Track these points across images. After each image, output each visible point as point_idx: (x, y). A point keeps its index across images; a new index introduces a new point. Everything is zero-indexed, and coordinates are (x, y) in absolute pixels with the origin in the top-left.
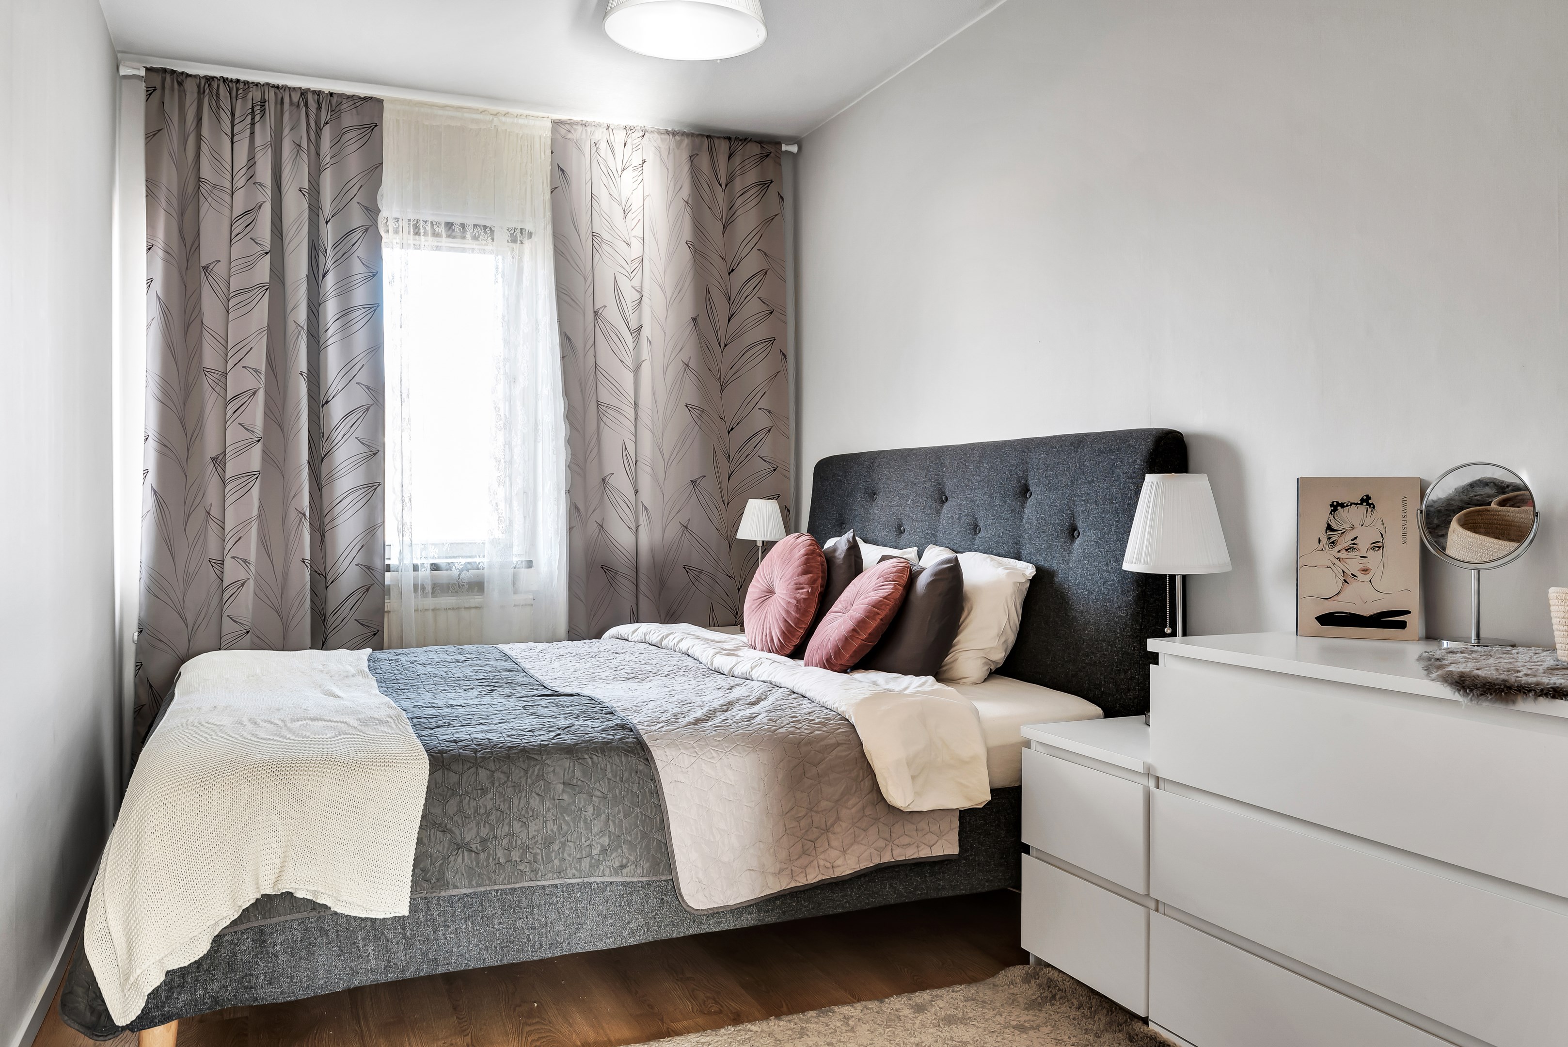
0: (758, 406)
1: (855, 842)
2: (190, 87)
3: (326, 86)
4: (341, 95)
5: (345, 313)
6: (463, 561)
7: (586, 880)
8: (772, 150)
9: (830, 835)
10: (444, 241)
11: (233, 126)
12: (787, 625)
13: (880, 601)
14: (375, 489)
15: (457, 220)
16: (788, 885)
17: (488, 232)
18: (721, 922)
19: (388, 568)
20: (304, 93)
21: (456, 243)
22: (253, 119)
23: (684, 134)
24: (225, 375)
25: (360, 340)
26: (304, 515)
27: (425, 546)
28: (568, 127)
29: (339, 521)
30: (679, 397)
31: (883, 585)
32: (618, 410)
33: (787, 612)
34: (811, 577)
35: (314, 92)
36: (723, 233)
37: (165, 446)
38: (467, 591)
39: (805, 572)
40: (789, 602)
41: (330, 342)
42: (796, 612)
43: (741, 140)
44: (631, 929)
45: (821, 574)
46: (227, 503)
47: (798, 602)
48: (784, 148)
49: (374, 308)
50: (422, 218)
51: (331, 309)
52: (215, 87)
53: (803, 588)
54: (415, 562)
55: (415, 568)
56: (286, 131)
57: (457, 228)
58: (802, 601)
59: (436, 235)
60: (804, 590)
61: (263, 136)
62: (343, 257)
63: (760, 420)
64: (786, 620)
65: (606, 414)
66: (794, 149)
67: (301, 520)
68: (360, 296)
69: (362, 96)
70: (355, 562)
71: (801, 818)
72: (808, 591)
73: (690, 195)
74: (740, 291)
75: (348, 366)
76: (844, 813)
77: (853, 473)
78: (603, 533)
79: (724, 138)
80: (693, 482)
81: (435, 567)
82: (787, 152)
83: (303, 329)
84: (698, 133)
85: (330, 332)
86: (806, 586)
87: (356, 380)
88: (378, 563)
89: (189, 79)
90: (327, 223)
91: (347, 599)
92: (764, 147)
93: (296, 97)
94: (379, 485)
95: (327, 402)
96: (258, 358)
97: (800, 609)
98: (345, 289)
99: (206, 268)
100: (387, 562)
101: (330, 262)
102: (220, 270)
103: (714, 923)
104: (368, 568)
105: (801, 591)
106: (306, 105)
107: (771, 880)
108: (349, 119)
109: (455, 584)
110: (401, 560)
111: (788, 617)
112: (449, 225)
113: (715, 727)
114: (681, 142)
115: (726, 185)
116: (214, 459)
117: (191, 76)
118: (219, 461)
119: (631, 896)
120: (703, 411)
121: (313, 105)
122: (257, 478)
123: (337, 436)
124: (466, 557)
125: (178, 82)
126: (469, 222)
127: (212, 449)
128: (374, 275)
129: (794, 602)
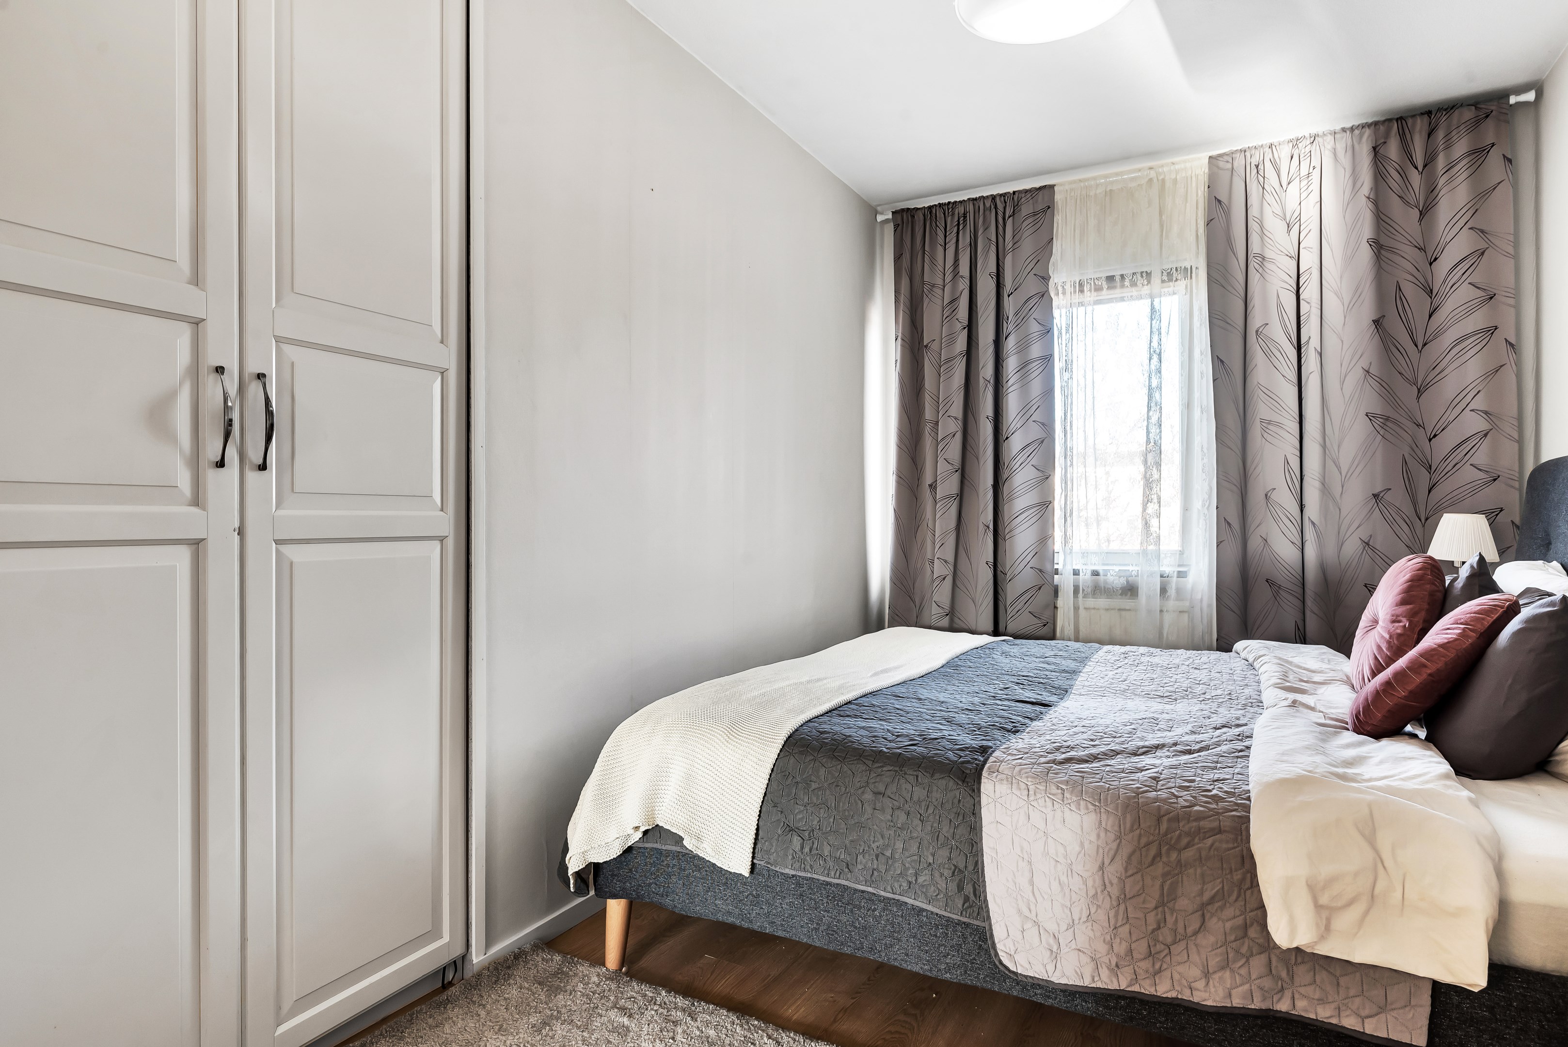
0: (1470, 407)
1: (1225, 965)
2: (919, 216)
3: (1010, 188)
4: (1020, 192)
5: (1024, 366)
6: (1117, 568)
7: (897, 897)
8: (1493, 108)
9: (1191, 946)
10: (1105, 294)
11: (945, 237)
12: (1377, 663)
13: (1434, 650)
14: (1047, 506)
15: (1117, 273)
16: (1128, 986)
17: (1144, 276)
18: (1049, 997)
19: (1056, 572)
20: (993, 198)
21: (1117, 293)
22: (958, 229)
23: (1363, 126)
24: (937, 423)
25: (1036, 387)
26: (988, 527)
27: (1085, 554)
28: (1226, 158)
29: (1017, 531)
30: (1359, 406)
31: (1448, 629)
32: (1279, 425)
33: (1379, 648)
34: (1411, 609)
35: (1001, 195)
36: (1420, 220)
37: (900, 477)
38: (1120, 595)
39: (1403, 602)
40: (1383, 637)
41: (1010, 390)
42: (1388, 649)
43: (1446, 110)
44: (947, 964)
45: (1426, 606)
46: (937, 517)
47: (1391, 637)
48: (1513, 100)
49: (1047, 359)
50: (1084, 278)
51: (1011, 364)
52: (934, 212)
53: (1400, 621)
54: (1076, 567)
55: (1076, 573)
56: (980, 232)
57: (1118, 278)
58: (1395, 637)
59: (1098, 289)
60: (1401, 624)
61: (965, 240)
62: (1022, 320)
63: (1474, 423)
64: (1376, 658)
65: (1267, 430)
66: (1530, 96)
67: (986, 531)
68: (1036, 351)
69: (1038, 187)
70: (1030, 565)
71: (1149, 910)
72: (1405, 626)
73: (1372, 189)
74: (1444, 281)
75: (1025, 409)
76: (1213, 923)
77: (1561, 480)
78: (1268, 548)
79: (1422, 114)
80: (1375, 496)
81: (1095, 573)
82: (1517, 103)
83: (989, 382)
84: (1383, 119)
85: (1010, 383)
86: (1404, 620)
87: (1033, 418)
88: (1048, 568)
89: (918, 211)
90: (1009, 296)
91: (1022, 595)
92: (1481, 108)
93: (988, 203)
94: (1050, 503)
95: (1007, 438)
96: (957, 409)
97: (1392, 647)
98: (1023, 346)
99: (926, 346)
100: (1056, 567)
101: (1011, 327)
102: (935, 346)
103: (1041, 994)
104: (1041, 571)
105: (1397, 624)
106: (996, 208)
107: (1105, 973)
108: (1026, 209)
109: (1110, 588)
110: (1064, 565)
111: (1379, 654)
112: (1110, 279)
113: (1076, 772)
114: (1361, 136)
115: (1425, 166)
116: (930, 486)
117: (920, 209)
118: (933, 487)
119: (947, 929)
120: (1387, 419)
121: (1000, 206)
122: (955, 499)
123: (1016, 464)
124: (1120, 565)
125: (911, 215)
126: (1127, 272)
127: (928, 479)
128: (1047, 331)
129: (1387, 636)
